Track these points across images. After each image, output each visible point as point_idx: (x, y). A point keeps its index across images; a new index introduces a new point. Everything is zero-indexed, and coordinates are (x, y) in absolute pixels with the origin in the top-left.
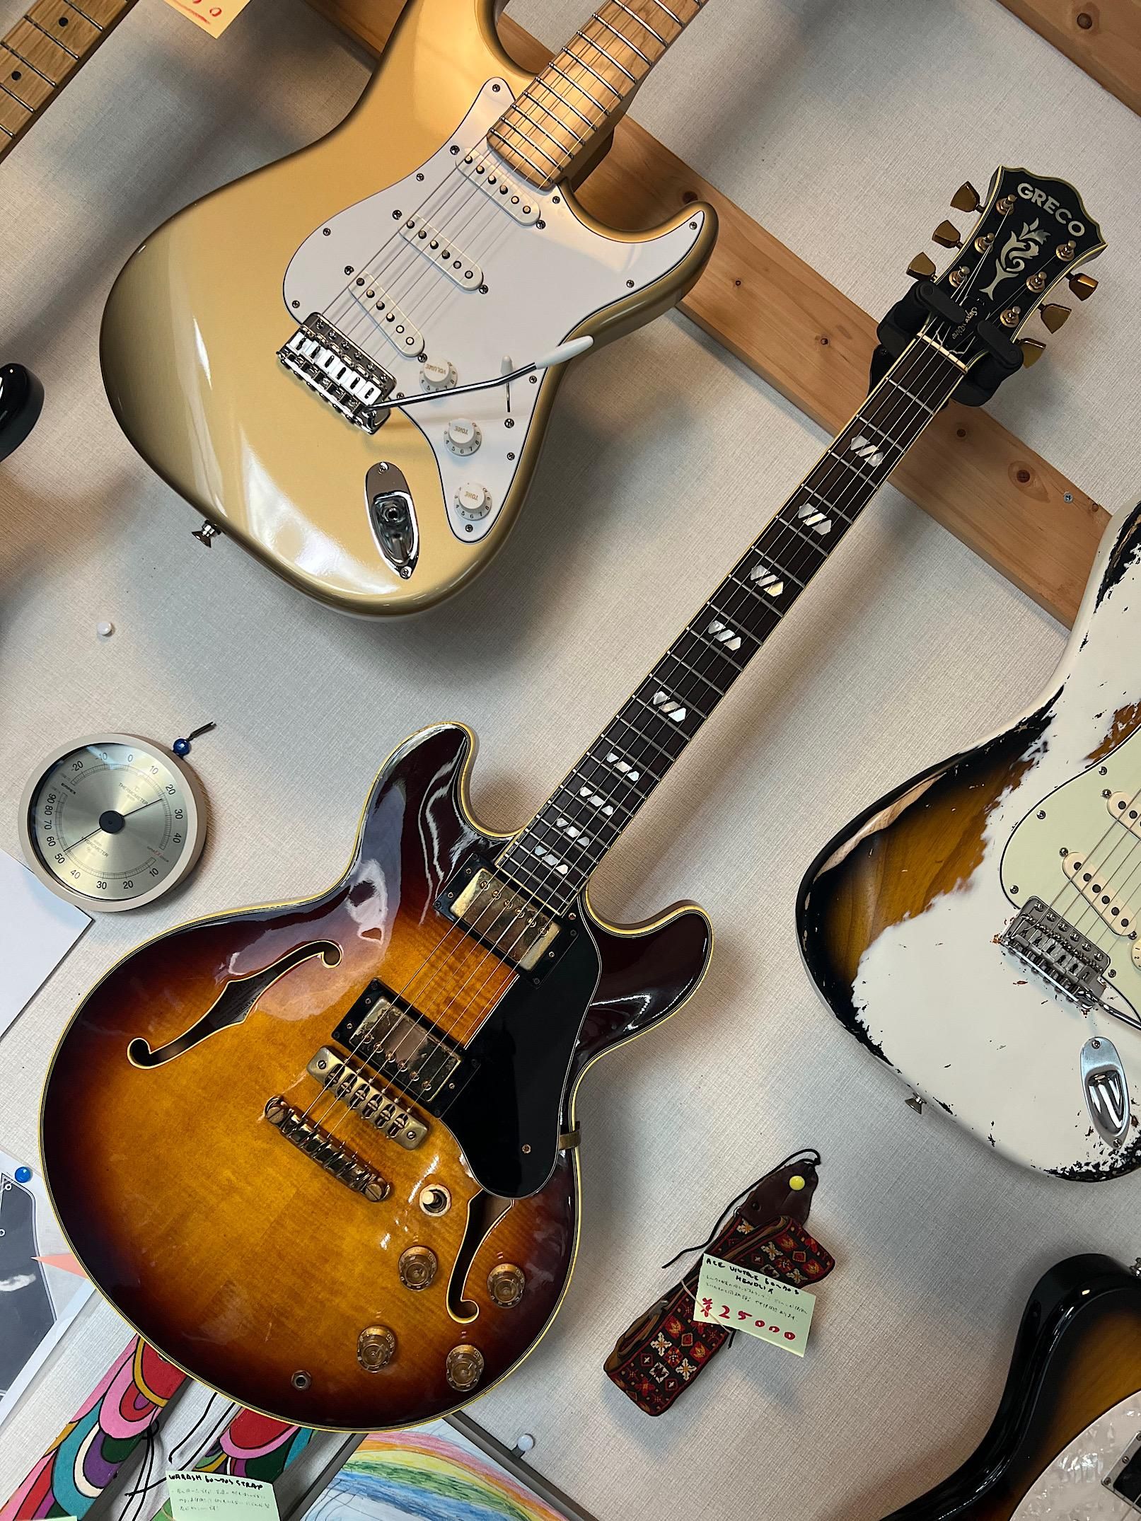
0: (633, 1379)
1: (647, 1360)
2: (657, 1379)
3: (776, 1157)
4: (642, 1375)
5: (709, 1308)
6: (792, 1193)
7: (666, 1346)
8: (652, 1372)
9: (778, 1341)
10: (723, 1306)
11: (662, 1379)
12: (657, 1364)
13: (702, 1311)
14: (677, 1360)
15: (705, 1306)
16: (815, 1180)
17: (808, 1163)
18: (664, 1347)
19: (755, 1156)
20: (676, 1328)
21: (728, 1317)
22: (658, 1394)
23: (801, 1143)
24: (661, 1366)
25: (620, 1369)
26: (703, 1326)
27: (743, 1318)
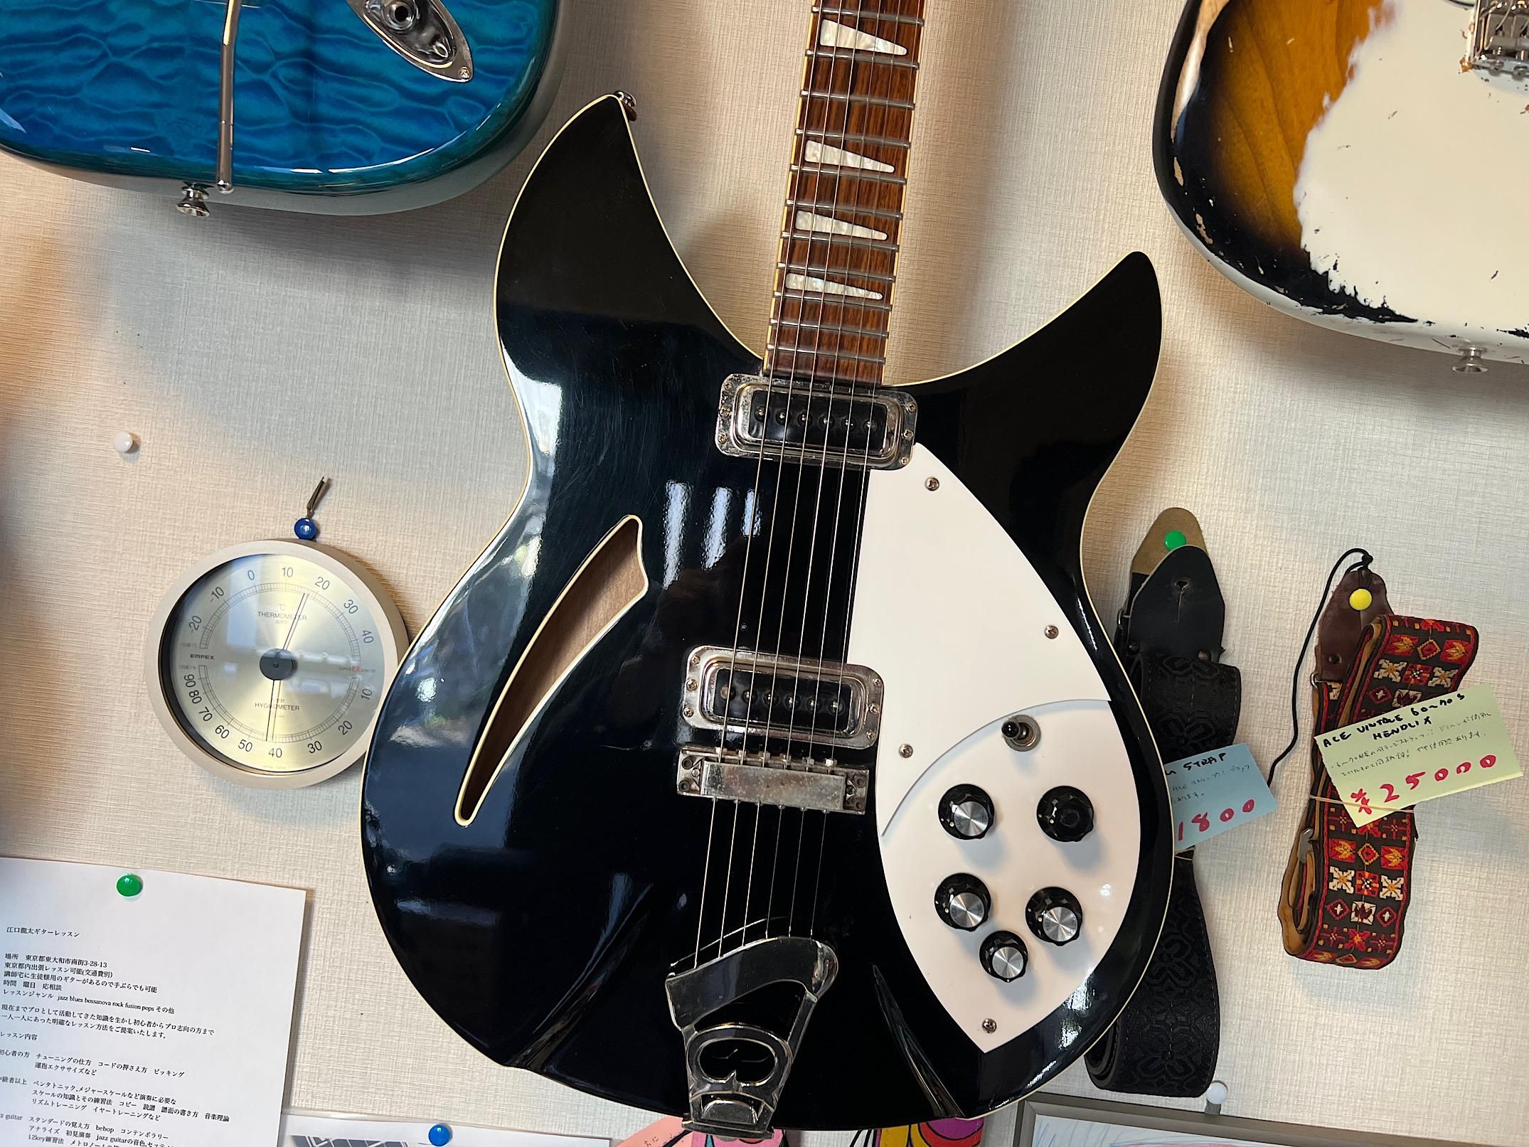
0: (1337, 942)
1: (1339, 909)
2: (1365, 921)
3: (1315, 586)
4: (1345, 930)
5: (1365, 802)
6: (1362, 615)
7: (1350, 879)
8: (1354, 918)
9: (1479, 779)
10: (1383, 787)
11: (1371, 918)
12: (1354, 905)
13: (1360, 811)
14: (1374, 885)
15: (1359, 802)
16: (1380, 582)
17: (1356, 569)
18: (1349, 881)
19: (1289, 600)
20: (1345, 850)
21: (1397, 797)
22: (1376, 938)
23: (1335, 552)
24: (1360, 904)
25: (1315, 941)
26: (1375, 826)
27: (1416, 783)
